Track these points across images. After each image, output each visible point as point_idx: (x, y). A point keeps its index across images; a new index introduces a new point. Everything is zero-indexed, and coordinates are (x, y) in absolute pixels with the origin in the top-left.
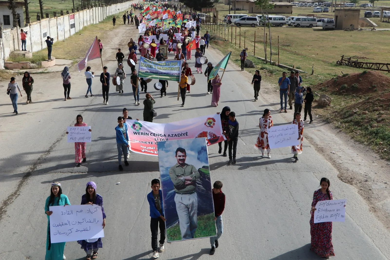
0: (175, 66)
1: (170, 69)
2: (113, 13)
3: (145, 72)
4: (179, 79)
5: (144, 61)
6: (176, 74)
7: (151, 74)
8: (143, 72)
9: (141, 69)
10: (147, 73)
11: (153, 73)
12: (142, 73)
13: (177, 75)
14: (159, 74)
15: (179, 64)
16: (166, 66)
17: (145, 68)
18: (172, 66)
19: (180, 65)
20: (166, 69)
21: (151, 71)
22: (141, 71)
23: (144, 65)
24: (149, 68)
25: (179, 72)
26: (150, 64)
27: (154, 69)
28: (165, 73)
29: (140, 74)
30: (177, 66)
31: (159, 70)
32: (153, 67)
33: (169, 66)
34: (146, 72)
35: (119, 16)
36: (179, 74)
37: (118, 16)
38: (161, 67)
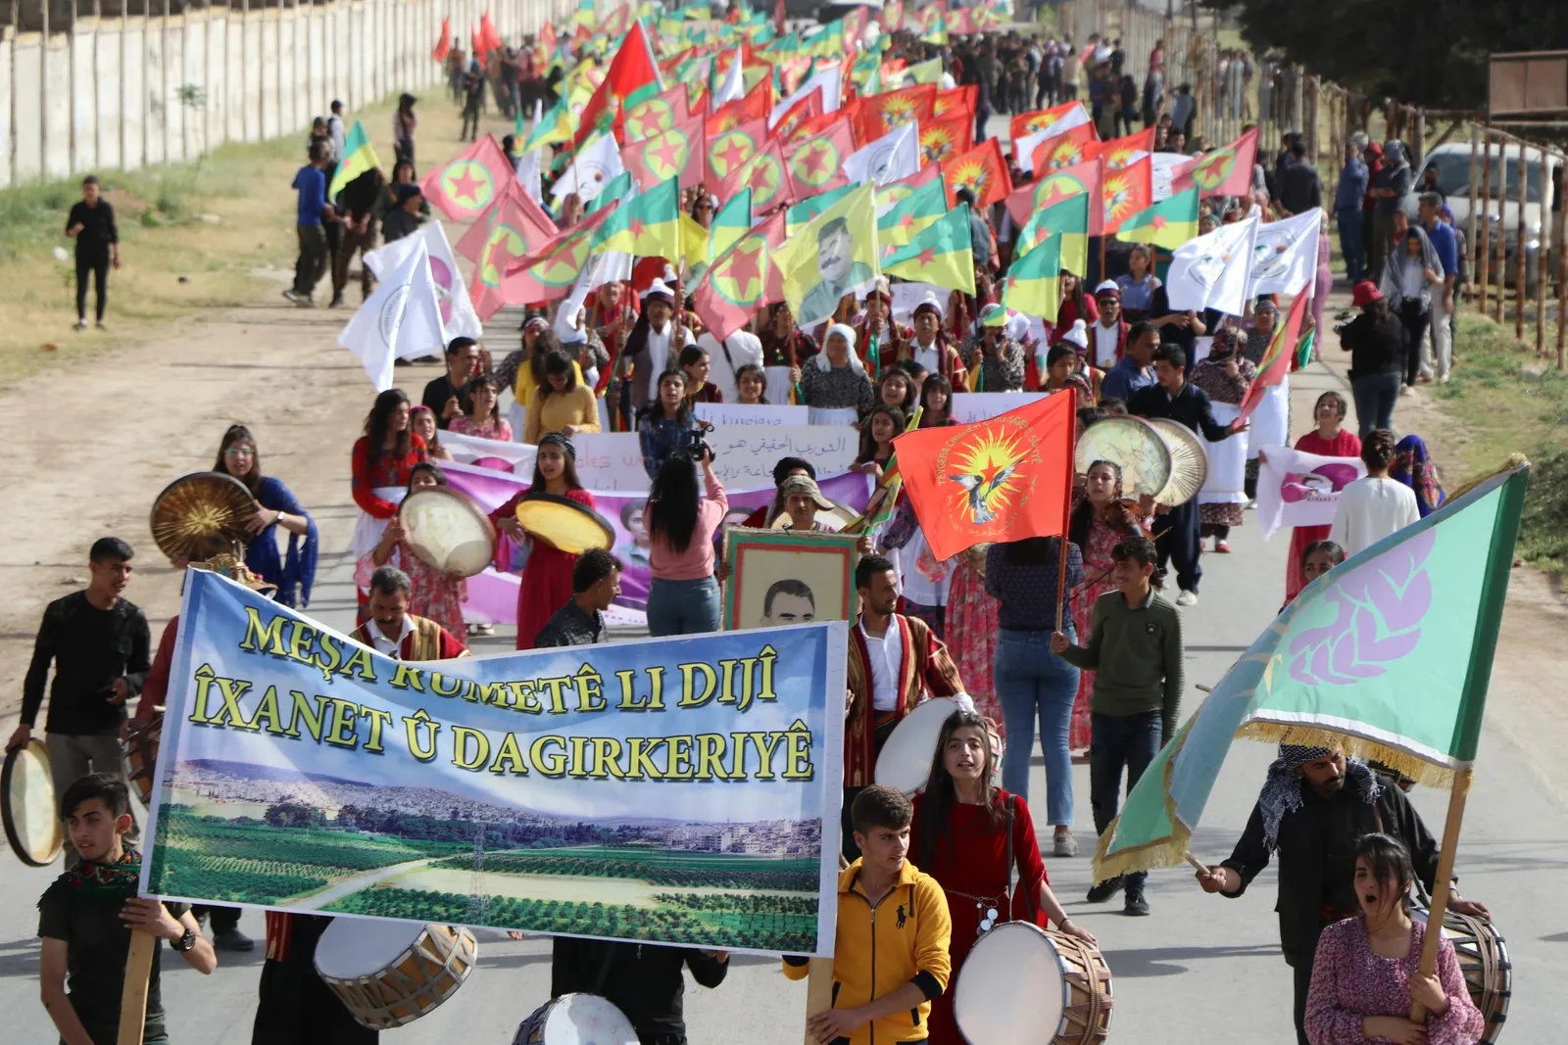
0: (744, 722)
1: (657, 763)
2: (101, 156)
3: (258, 813)
4: (813, 906)
5: (253, 649)
6: (768, 833)
7: (363, 841)
8: (230, 811)
9: (203, 765)
10: (305, 838)
11: (393, 825)
12: (211, 828)
13: (779, 854)
14: (491, 843)
15: (796, 684)
16: (597, 727)
17: (262, 749)
18: (689, 723)
19: (818, 697)
20: (594, 759)
21: (362, 801)
22: (207, 809)
23: (244, 712)
24: (335, 761)
25: (808, 801)
26: (346, 691)
27: (411, 777)
28: (580, 833)
29: (188, 845)
30: (765, 718)
31: (486, 781)
32: (398, 735)
33: (650, 725)
34: (273, 815)
35: (185, 200)
36: (810, 831)
37: (172, 200)
38: (524, 746)
